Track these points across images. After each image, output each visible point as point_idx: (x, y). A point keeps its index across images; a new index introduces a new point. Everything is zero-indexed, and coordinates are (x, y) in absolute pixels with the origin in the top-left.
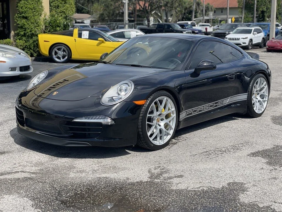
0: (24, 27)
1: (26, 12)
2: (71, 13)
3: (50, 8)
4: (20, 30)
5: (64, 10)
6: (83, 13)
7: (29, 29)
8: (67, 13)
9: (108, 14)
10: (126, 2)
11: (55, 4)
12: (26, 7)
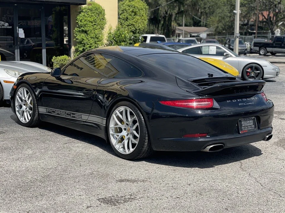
0: (83, 42)
1: (85, 25)
2: (141, 25)
3: (118, 21)
4: (79, 46)
5: (134, 23)
6: (200, 26)
7: (88, 44)
8: (136, 26)
9: (223, 26)
10: (237, 12)
11: (124, 16)
12: (85, 20)
